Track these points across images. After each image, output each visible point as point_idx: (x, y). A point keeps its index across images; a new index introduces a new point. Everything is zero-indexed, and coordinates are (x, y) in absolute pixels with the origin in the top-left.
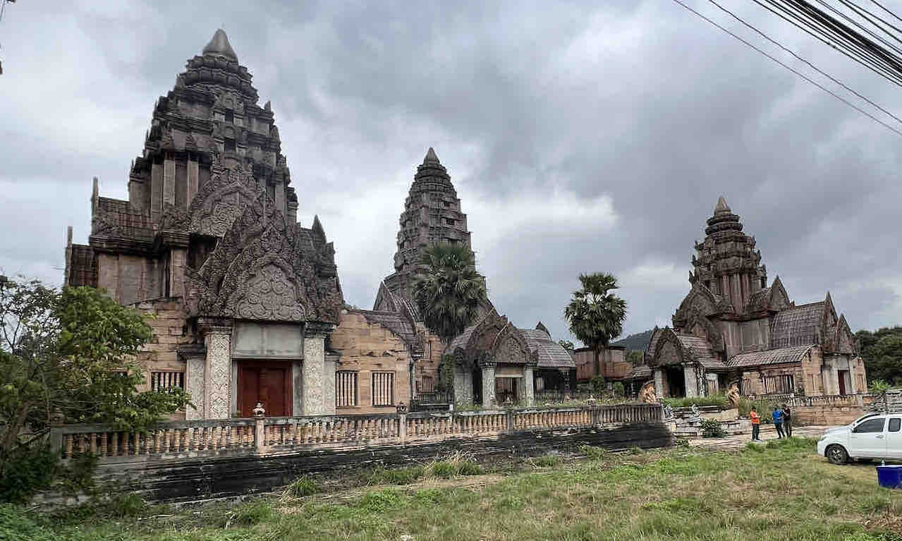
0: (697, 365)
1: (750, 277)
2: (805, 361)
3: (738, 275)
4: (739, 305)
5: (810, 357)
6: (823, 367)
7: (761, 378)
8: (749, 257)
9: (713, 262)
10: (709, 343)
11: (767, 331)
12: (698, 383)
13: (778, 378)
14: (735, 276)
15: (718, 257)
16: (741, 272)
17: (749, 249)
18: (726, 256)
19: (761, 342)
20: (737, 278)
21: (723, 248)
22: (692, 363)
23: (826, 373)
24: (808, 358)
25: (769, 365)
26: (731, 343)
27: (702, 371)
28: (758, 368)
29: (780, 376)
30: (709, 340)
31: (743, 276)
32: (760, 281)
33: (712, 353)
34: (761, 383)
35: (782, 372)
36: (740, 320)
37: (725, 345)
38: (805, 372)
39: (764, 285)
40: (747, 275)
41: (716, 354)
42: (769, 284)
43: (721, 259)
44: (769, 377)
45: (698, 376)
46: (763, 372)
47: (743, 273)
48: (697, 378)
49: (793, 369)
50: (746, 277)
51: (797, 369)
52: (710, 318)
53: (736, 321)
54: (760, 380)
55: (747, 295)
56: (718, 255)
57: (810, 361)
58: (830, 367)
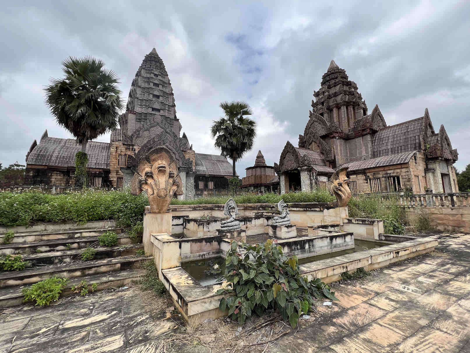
0: (310, 170)
1: (354, 108)
2: (412, 164)
3: (345, 107)
4: (345, 128)
5: (415, 159)
6: (427, 170)
7: (366, 180)
8: (353, 95)
9: (325, 100)
10: (321, 155)
11: (370, 145)
12: (311, 184)
13: (383, 179)
14: (342, 108)
15: (329, 97)
16: (347, 104)
17: (353, 90)
18: (336, 95)
19: (364, 153)
20: (343, 109)
21: (333, 91)
22: (306, 167)
23: (430, 175)
24: (414, 161)
25: (374, 168)
26: (339, 154)
27: (315, 174)
28: (363, 172)
29: (385, 177)
30: (322, 153)
31: (349, 108)
32: (362, 111)
33: (325, 163)
34: (366, 184)
35: (387, 174)
36: (347, 138)
37: (335, 157)
38: (412, 173)
39: (365, 114)
40: (352, 107)
41: (328, 163)
42: (369, 113)
43: (332, 98)
44: (375, 179)
45: (312, 178)
46: (368, 174)
47: (348, 106)
48: (311, 180)
49: (398, 171)
50: (351, 109)
51: (404, 170)
52: (324, 137)
53: (344, 139)
54: (366, 182)
55: (352, 121)
56: (329, 95)
57: (416, 163)
58: (433, 171)
